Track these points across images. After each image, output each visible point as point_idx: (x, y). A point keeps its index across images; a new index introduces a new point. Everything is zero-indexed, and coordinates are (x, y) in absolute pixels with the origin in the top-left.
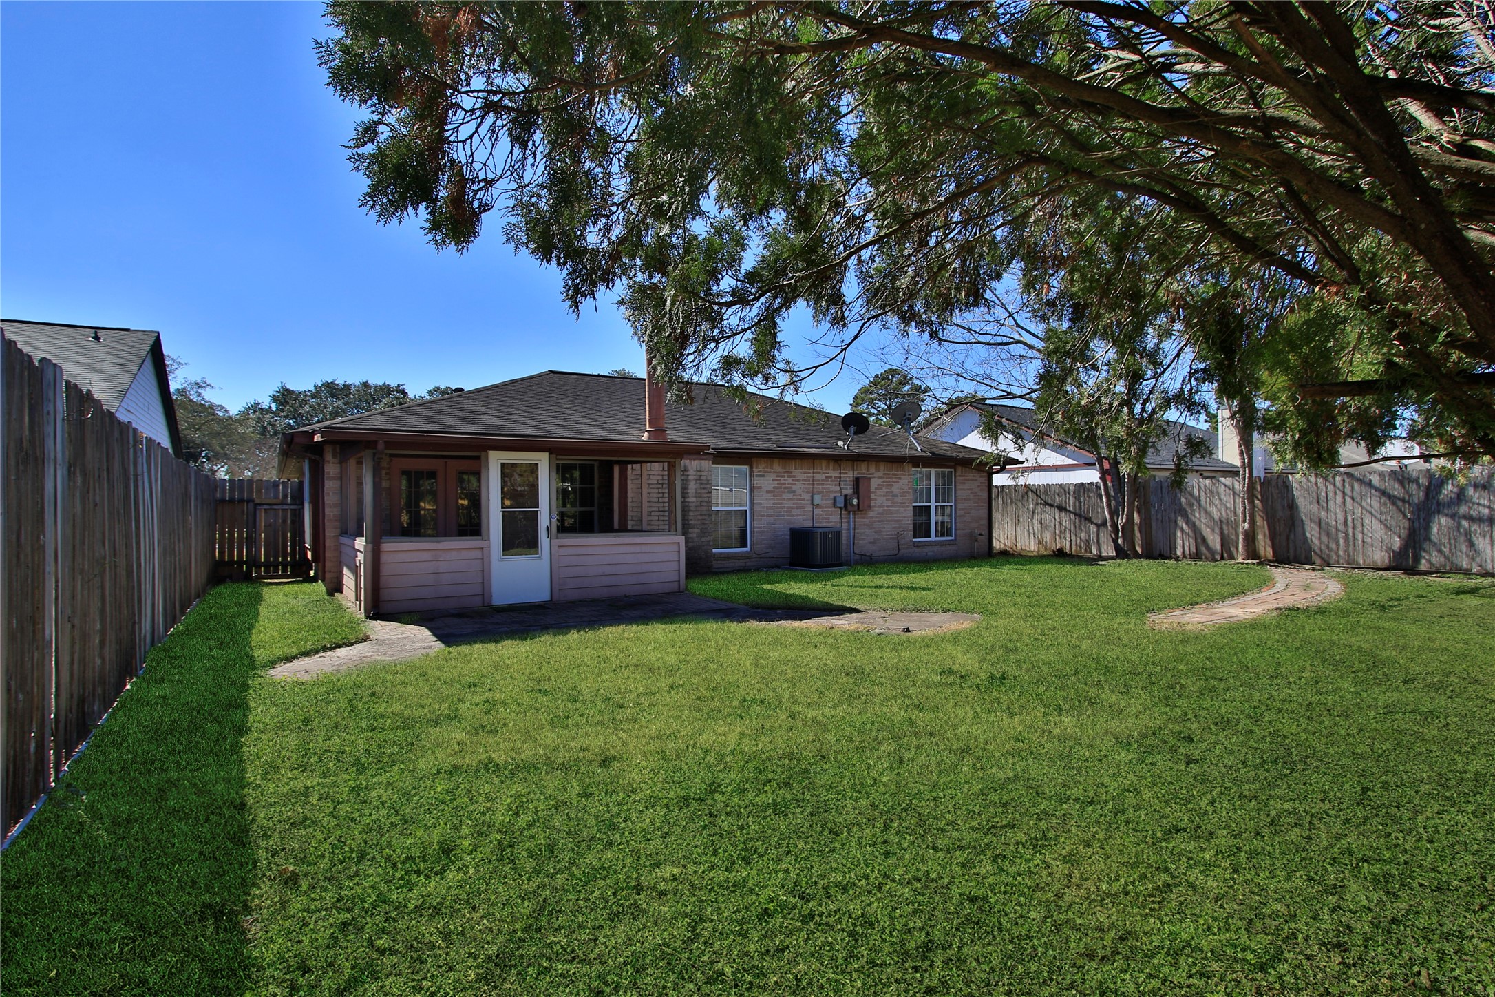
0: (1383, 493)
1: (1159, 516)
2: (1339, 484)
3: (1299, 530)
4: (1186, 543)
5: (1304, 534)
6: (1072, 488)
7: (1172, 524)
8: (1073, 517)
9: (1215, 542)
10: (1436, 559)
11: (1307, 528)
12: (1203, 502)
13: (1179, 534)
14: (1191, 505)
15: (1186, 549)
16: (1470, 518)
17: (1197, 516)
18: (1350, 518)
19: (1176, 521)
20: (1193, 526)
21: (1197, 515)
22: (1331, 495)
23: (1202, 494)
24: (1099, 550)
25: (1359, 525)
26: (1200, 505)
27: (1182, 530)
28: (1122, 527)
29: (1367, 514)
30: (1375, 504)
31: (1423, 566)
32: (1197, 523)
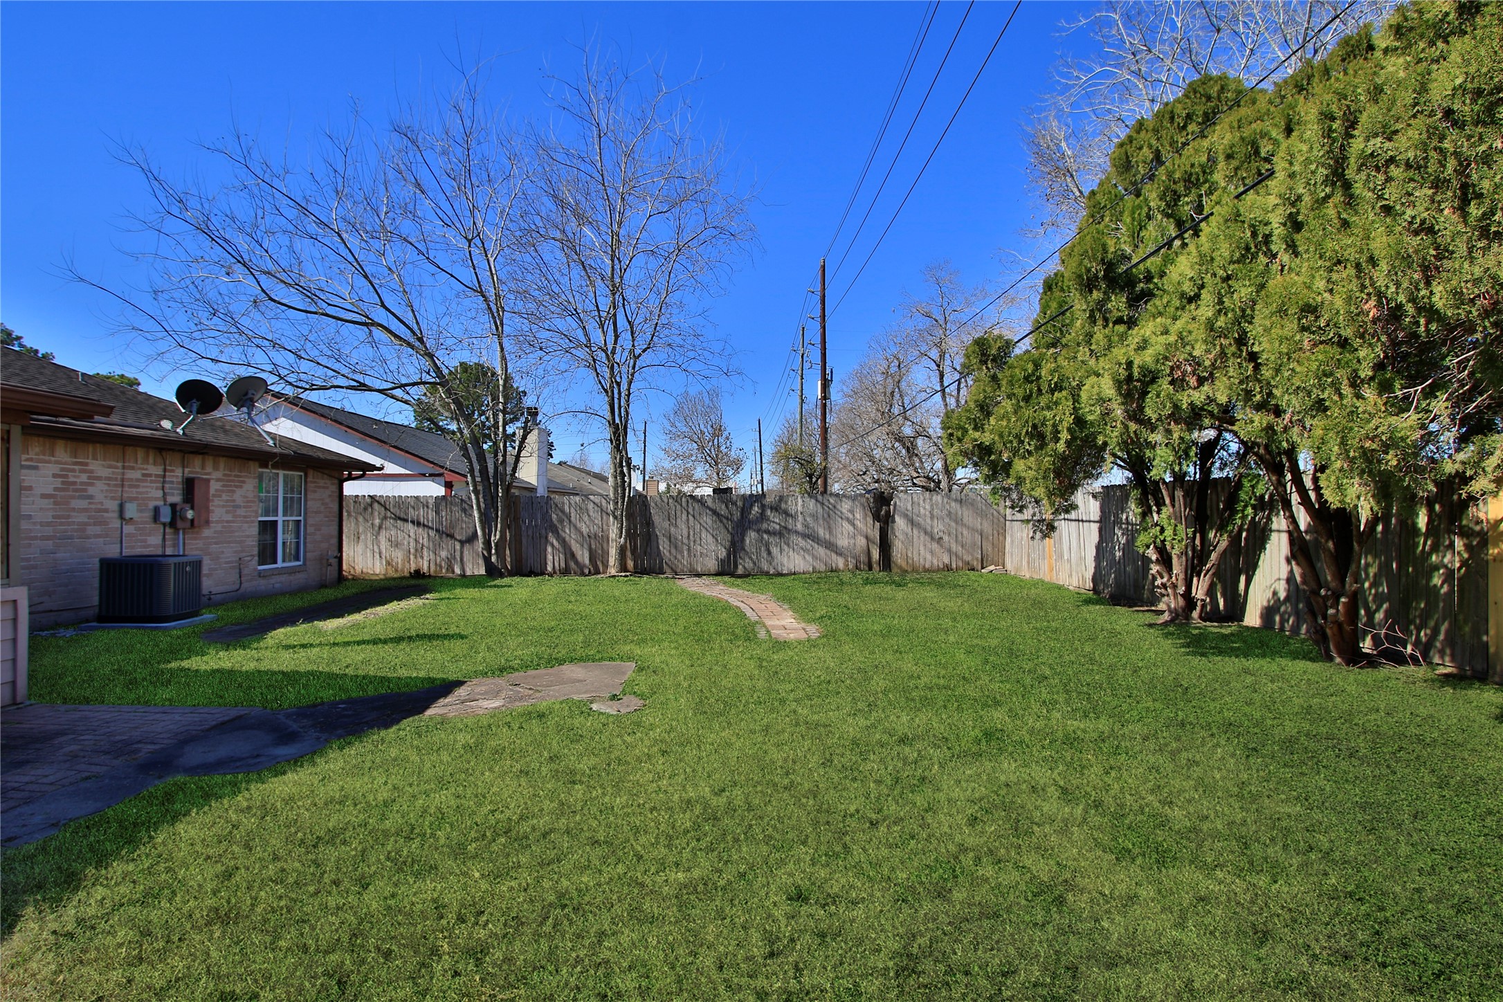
0: (714, 512)
1: (530, 532)
2: (684, 504)
3: (654, 544)
4: (557, 558)
5: (658, 548)
6: (431, 502)
7: (543, 540)
8: (432, 533)
9: (584, 556)
10: (749, 565)
11: (661, 542)
12: (573, 519)
13: (549, 549)
14: (561, 521)
15: (557, 564)
16: (768, 532)
17: (568, 533)
18: (692, 533)
19: (546, 538)
20: (563, 542)
21: (567, 531)
22: (679, 513)
23: (572, 510)
24: (463, 569)
25: (698, 539)
26: (570, 521)
27: (553, 546)
28: (496, 545)
29: (704, 530)
30: (710, 522)
31: (740, 571)
32: (567, 539)
